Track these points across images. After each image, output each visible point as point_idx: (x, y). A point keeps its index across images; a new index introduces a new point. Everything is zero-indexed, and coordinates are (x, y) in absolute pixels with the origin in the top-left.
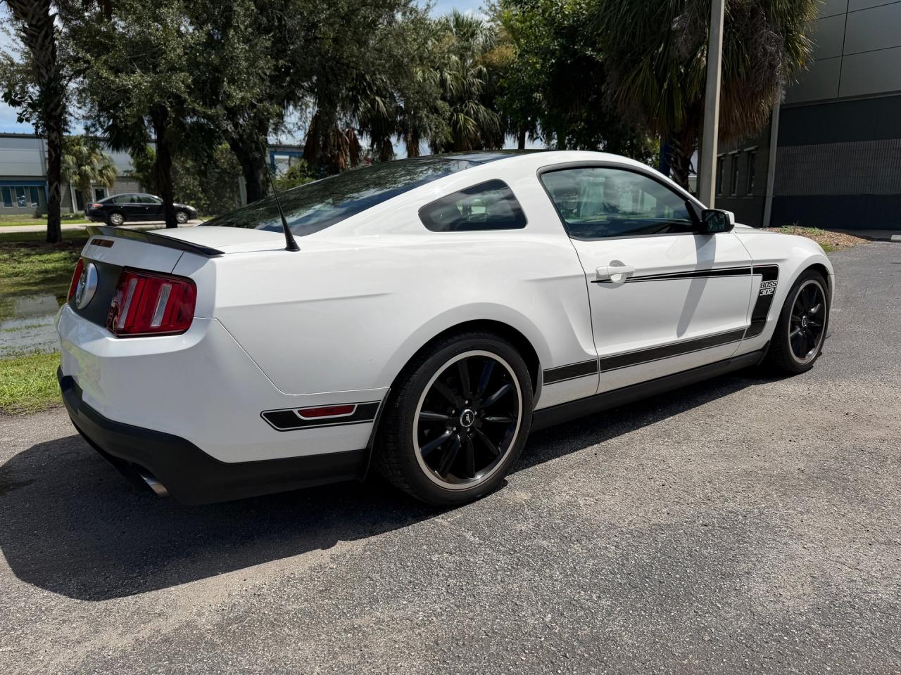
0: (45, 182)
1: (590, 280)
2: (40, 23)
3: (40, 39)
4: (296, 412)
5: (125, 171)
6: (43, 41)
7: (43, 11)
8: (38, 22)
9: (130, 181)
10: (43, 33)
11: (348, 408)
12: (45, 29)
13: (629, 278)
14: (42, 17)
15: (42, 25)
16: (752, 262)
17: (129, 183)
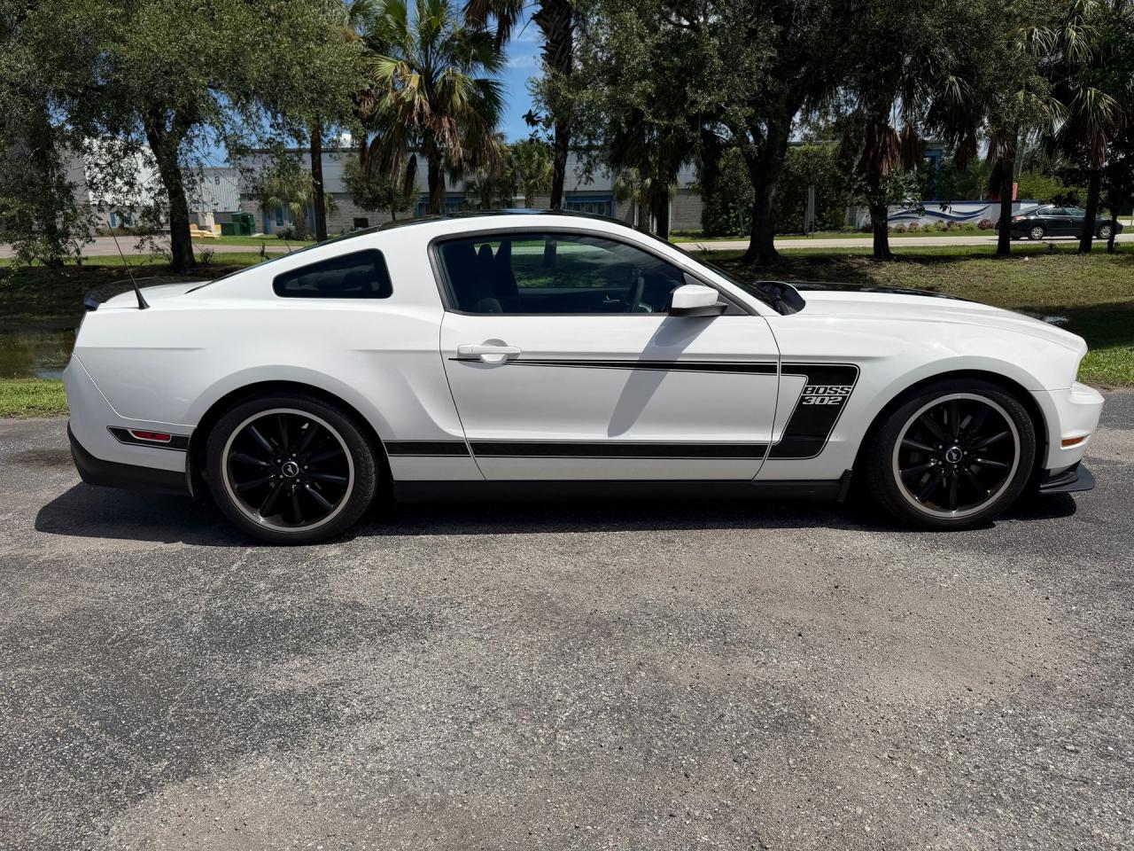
0: (612, 197)
1: (446, 357)
2: (559, 38)
3: (557, 55)
4: (130, 431)
5: (687, 184)
6: (560, 56)
7: (563, 25)
8: (558, 36)
9: (690, 194)
10: (561, 47)
11: (165, 436)
12: (563, 43)
13: (511, 360)
14: (562, 31)
15: (562, 40)
16: (780, 357)
17: (690, 197)
